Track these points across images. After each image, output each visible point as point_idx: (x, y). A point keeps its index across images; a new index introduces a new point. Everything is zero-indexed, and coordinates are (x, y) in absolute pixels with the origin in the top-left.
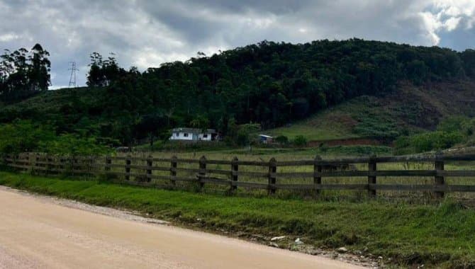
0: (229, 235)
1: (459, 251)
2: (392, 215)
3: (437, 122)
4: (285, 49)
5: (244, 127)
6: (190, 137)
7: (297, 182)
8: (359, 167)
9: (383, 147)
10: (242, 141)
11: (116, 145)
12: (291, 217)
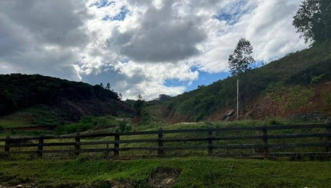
1: (84, 181)
2: (50, 166)
3: (79, 118)
8: (34, 142)
9: (50, 131)
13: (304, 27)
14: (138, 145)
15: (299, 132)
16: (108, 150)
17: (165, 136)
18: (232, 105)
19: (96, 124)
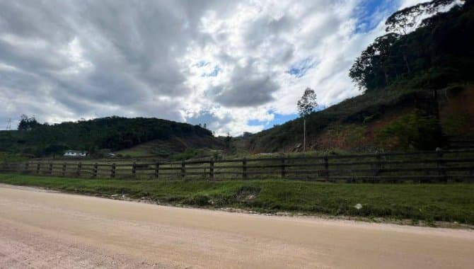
0: (90, 196)
1: (189, 195)
2: (163, 184)
3: (184, 150)
4: (124, 119)
5: (102, 151)
6: (75, 154)
7: (125, 173)
8: (153, 167)
9: (163, 159)
10: (101, 156)
11: (33, 157)
12: (122, 187)
13: (358, 78)
14: (227, 170)
15: (353, 161)
16: (206, 173)
17: (248, 163)
18: (300, 140)
19: (196, 154)
